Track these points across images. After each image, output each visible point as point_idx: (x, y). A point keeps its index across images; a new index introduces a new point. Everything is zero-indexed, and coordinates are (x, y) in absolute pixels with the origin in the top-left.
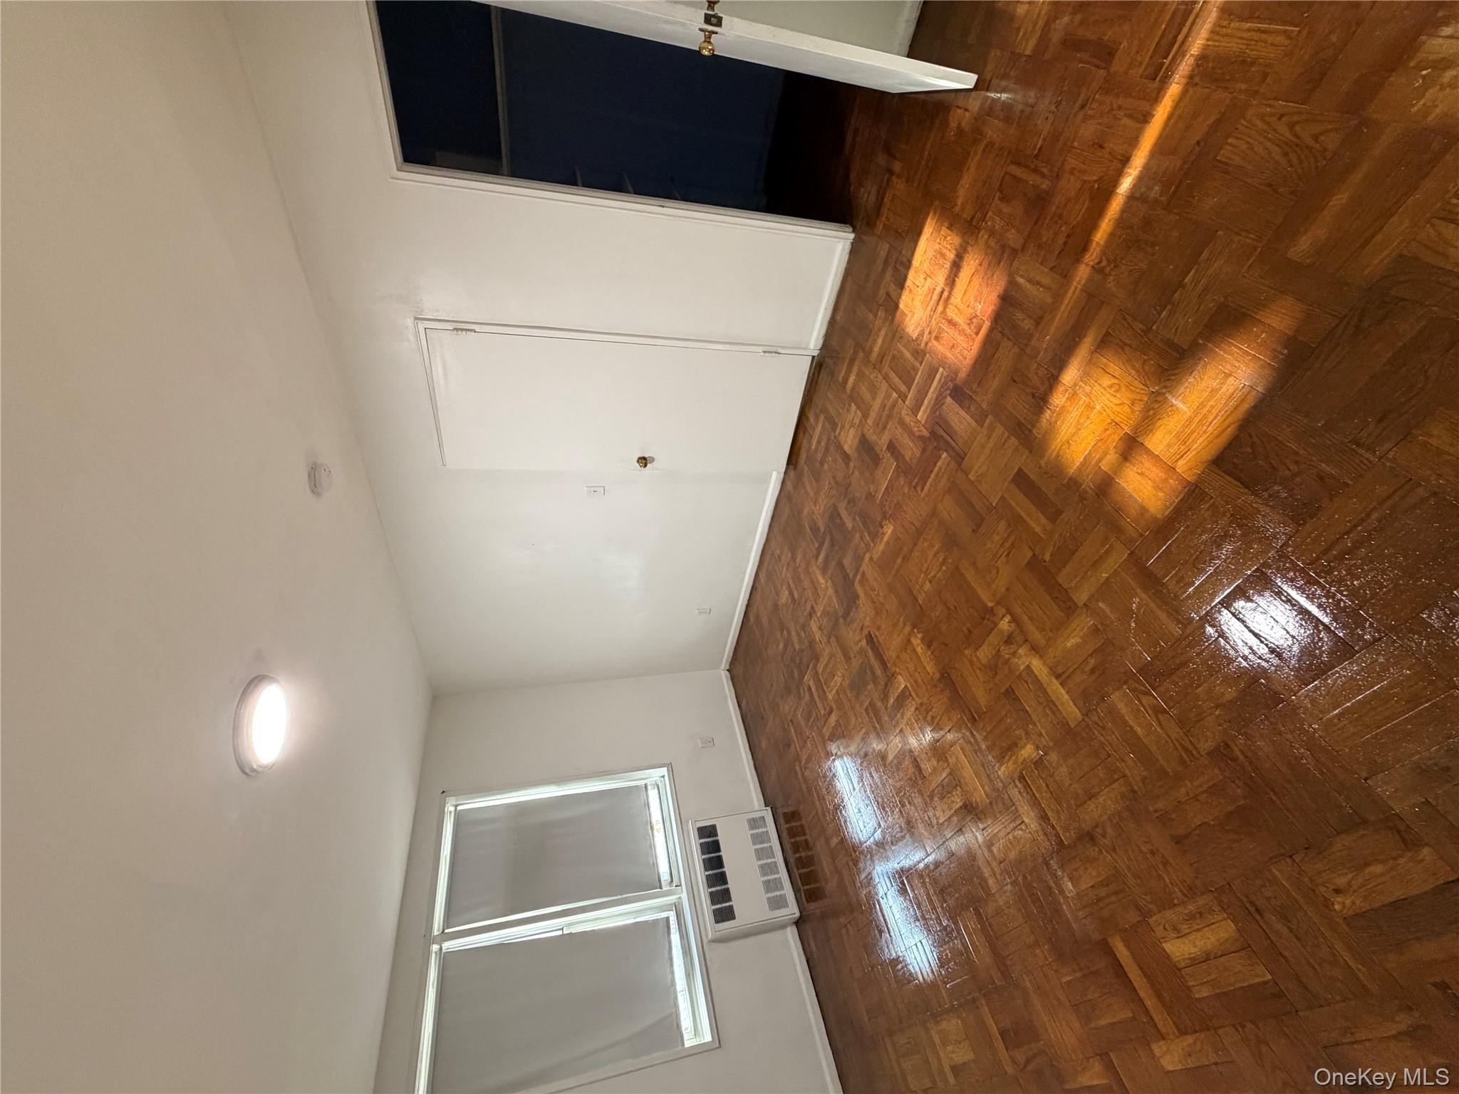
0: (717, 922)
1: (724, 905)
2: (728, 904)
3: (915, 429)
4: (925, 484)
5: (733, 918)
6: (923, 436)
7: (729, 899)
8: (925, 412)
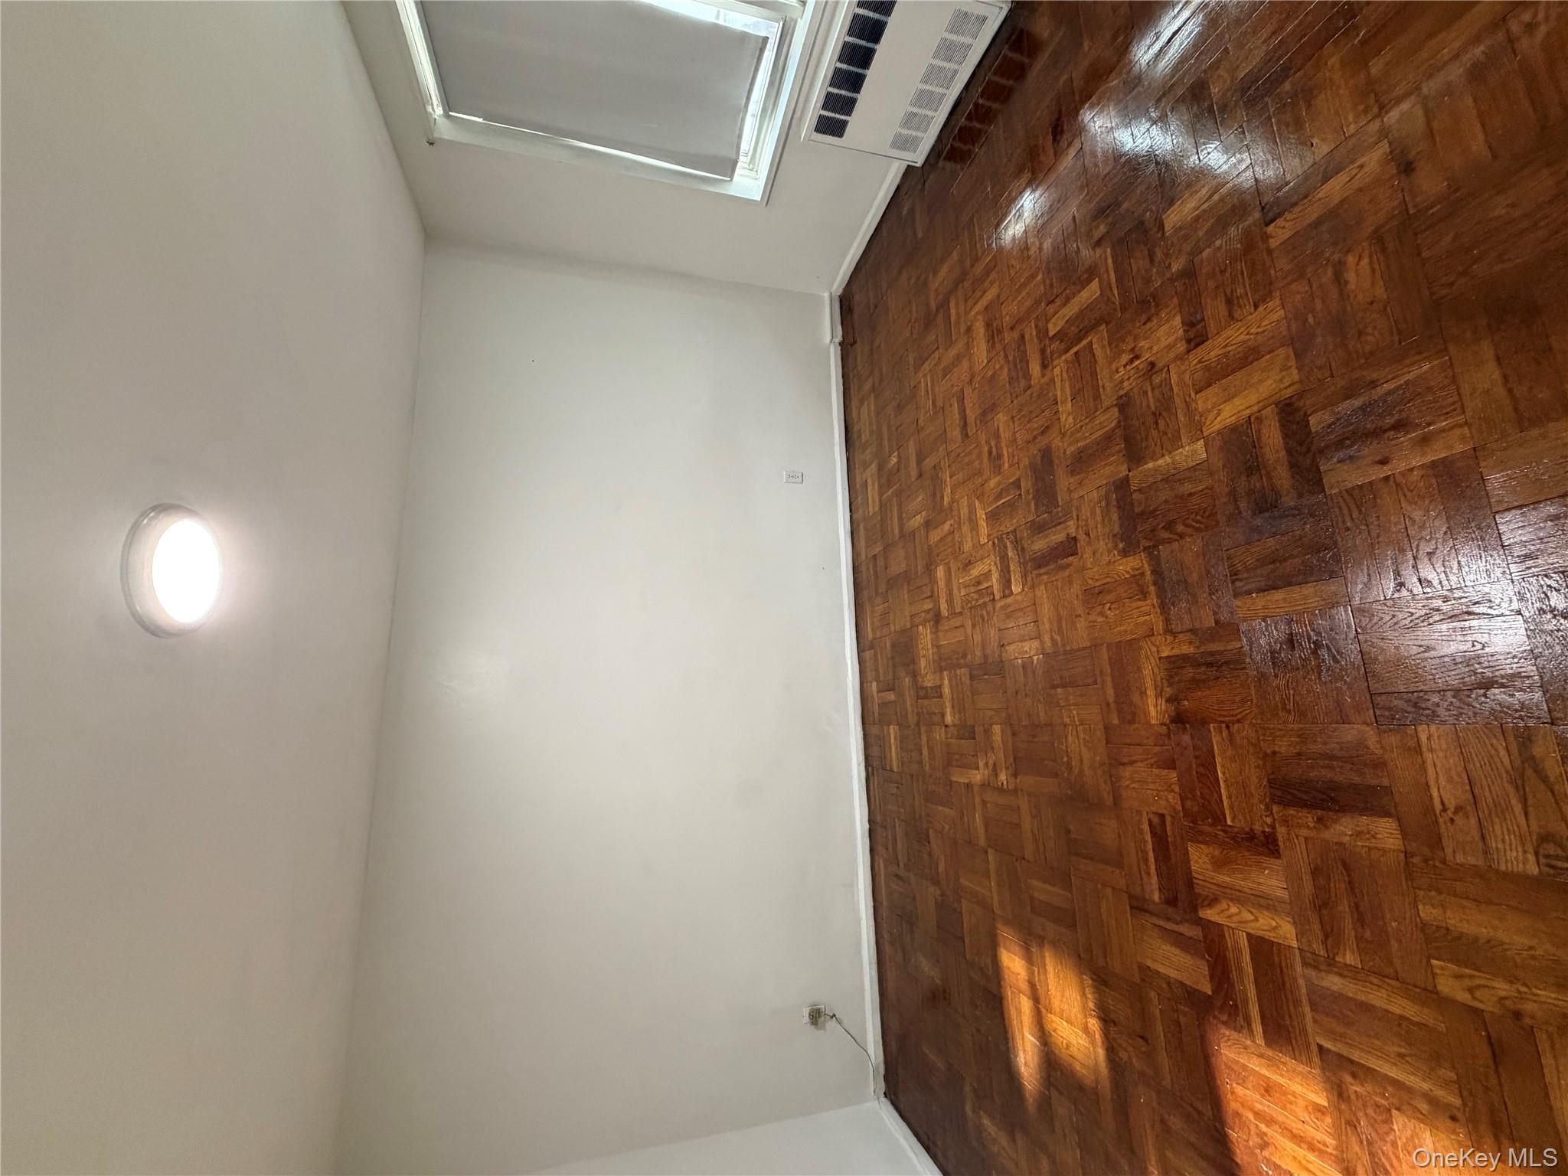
0: (818, 130)
1: (838, 116)
2: (843, 117)
3: (1234, 910)
4: (1153, 833)
5: (841, 135)
6: (1210, 905)
7: (849, 113)
8: (1238, 951)
